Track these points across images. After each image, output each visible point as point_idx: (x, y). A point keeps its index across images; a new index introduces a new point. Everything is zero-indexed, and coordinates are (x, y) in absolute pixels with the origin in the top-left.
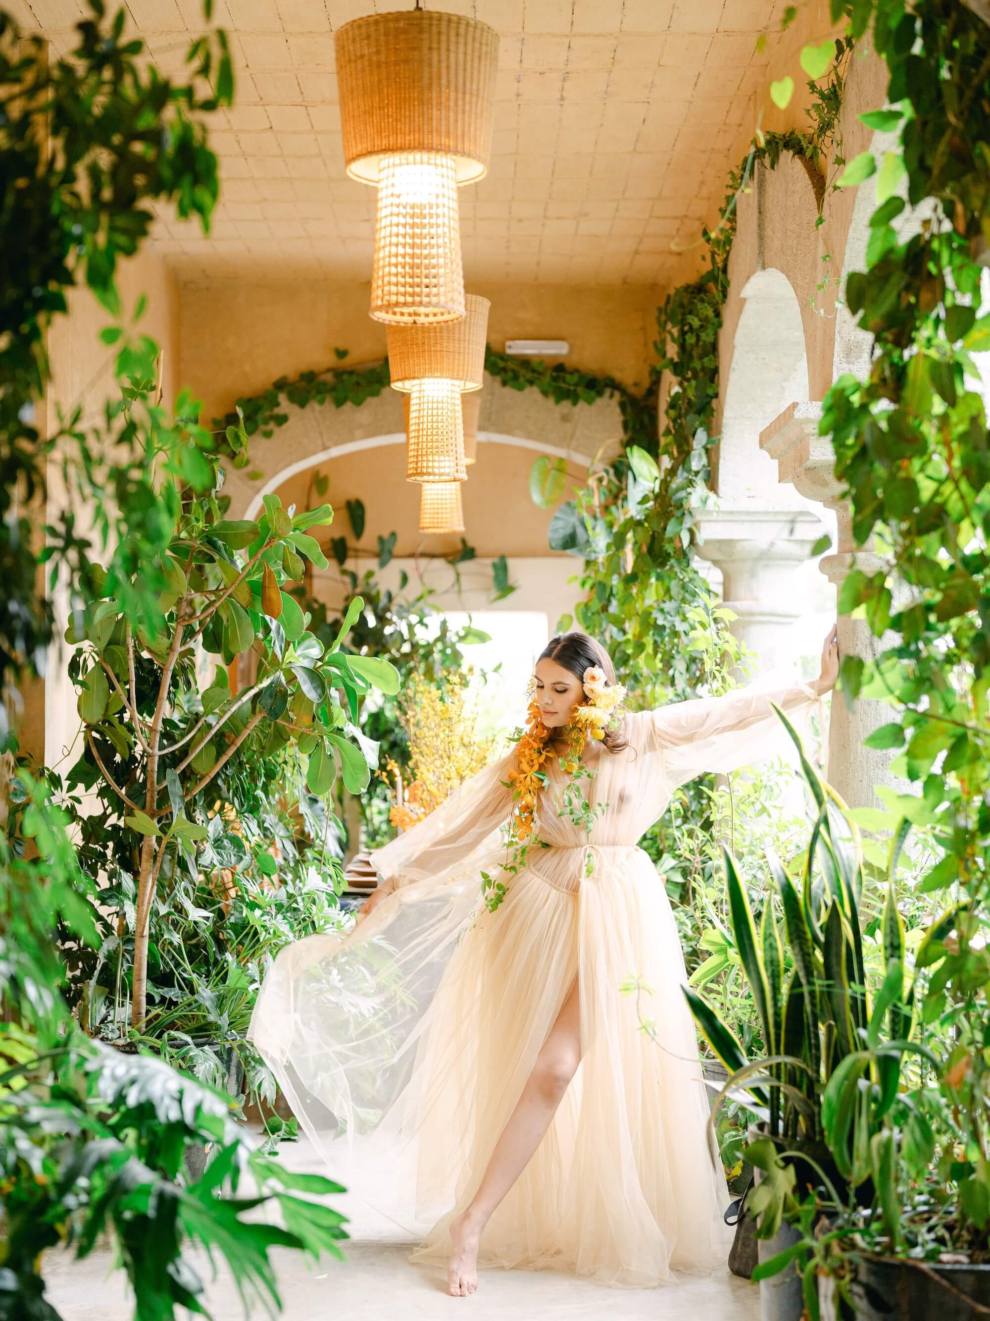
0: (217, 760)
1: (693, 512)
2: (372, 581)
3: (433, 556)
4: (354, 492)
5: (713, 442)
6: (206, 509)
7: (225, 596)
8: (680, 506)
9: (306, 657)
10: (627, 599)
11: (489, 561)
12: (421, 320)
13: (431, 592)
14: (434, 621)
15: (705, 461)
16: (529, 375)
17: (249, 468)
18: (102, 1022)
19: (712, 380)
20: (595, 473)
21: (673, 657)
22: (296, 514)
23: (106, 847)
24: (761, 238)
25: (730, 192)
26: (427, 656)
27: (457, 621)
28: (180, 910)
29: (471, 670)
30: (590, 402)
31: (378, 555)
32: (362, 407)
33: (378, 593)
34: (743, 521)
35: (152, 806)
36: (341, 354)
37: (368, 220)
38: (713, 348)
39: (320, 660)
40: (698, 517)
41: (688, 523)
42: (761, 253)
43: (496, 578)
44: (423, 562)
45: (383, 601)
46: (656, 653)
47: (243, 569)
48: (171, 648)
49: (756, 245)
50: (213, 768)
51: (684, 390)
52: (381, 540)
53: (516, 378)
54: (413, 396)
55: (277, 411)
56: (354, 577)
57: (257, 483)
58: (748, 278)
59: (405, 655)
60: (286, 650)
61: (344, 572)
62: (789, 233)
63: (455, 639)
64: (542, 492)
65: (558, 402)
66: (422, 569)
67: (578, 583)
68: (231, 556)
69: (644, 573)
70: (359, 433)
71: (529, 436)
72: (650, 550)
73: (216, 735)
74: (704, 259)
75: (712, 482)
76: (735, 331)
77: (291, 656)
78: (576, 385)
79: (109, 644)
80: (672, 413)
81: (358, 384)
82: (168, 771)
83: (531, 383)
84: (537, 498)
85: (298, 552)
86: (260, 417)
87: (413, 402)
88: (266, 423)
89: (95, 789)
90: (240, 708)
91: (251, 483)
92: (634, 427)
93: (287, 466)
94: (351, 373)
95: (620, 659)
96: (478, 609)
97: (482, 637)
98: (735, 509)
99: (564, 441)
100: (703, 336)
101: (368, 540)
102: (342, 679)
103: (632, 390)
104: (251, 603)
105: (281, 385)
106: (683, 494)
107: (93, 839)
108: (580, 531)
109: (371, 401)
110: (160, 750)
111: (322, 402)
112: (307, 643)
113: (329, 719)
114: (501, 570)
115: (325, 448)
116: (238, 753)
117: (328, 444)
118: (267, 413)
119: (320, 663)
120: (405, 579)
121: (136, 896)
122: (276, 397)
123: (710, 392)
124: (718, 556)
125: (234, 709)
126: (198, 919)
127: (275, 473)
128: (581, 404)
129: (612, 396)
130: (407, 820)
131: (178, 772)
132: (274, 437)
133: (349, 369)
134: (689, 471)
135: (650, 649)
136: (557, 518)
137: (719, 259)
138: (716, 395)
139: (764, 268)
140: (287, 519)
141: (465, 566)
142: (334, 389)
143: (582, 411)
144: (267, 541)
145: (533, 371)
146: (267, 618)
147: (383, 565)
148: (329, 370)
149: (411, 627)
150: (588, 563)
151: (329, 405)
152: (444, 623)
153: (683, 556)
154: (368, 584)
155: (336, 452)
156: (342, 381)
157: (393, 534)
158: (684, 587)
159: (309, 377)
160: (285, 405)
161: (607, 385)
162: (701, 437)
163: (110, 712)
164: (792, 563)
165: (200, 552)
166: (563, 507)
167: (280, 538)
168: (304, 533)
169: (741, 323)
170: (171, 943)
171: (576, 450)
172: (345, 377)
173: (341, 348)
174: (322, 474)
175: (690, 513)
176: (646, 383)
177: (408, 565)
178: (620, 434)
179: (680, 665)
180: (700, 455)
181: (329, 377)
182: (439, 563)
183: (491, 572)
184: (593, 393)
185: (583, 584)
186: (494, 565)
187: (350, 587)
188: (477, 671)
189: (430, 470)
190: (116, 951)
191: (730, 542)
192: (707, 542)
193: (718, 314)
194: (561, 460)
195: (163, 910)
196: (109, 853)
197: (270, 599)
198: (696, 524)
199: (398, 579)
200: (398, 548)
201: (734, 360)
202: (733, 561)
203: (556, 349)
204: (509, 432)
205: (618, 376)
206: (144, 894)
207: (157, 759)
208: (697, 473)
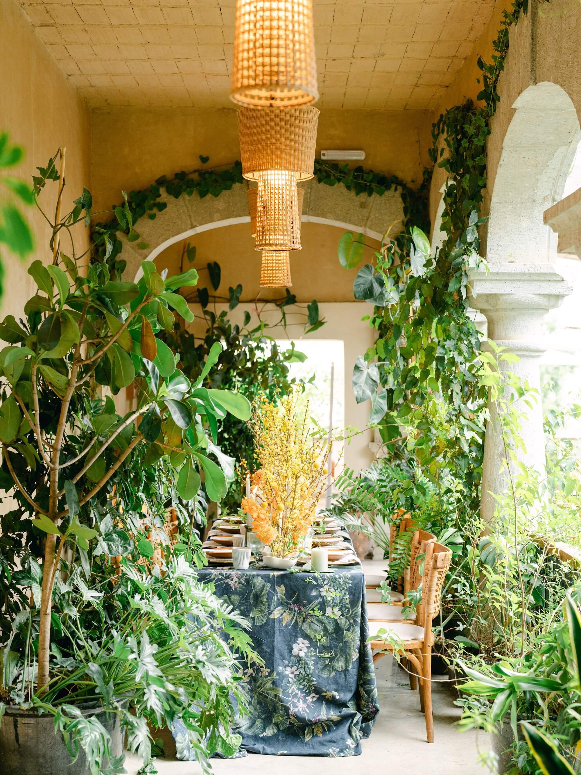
0: (108, 469)
1: (469, 273)
2: (225, 319)
3: (266, 301)
4: (213, 258)
5: (482, 221)
6: (99, 271)
7: (112, 342)
8: (458, 268)
9: (176, 391)
10: (414, 338)
11: (306, 305)
12: (277, 103)
13: (266, 325)
14: (267, 345)
15: (476, 235)
16: (338, 175)
17: (139, 240)
18: (14, 682)
19: (482, 175)
20: (385, 245)
21: (452, 382)
22: (168, 277)
23: (21, 536)
24: (533, 59)
25: (503, 27)
26: (264, 370)
27: (284, 346)
28: (76, 590)
29: (293, 381)
30: (381, 193)
31: (229, 301)
32: (218, 198)
33: (230, 326)
34: (505, 281)
35: (54, 510)
36: (204, 160)
37: (223, 60)
38: (483, 150)
39: (188, 393)
40: (472, 277)
41: (465, 281)
42: (533, 71)
43: (310, 316)
44: (260, 305)
45: (233, 332)
46: (437, 378)
47: (126, 320)
48: (69, 383)
49: (529, 64)
50: (104, 477)
51: (459, 182)
52: (231, 289)
53: (328, 176)
54: (260, 184)
55: (158, 200)
56: (213, 316)
57: (145, 251)
58: (521, 91)
59: (248, 369)
60: (160, 385)
61: (206, 313)
62: (563, 50)
63: (282, 358)
64: (347, 257)
65: (357, 194)
66: (259, 310)
67: (369, 322)
68: (117, 310)
69: (428, 318)
70: (217, 215)
71: (337, 218)
72: (433, 301)
73: (107, 449)
74: (478, 81)
75: (482, 251)
76: (504, 135)
77: (164, 392)
78: (371, 182)
79: (20, 380)
80: (449, 200)
81: (216, 181)
82: (66, 482)
83: (339, 180)
84: (343, 261)
85: (170, 308)
86: (146, 205)
87: (260, 189)
88: (151, 209)
89: (12, 492)
90: (124, 429)
91: (140, 251)
92: (412, 211)
93: (166, 239)
94: (211, 173)
95: (411, 382)
96: (298, 338)
97: (301, 357)
98: (500, 271)
99: (364, 222)
100: (475, 141)
101: (223, 290)
102: (205, 407)
103: (410, 185)
104: (133, 348)
105: (161, 181)
106: (460, 260)
107: (10, 530)
108: (376, 286)
109: (226, 193)
110: (60, 464)
111: (190, 194)
112: (176, 380)
113: (195, 440)
114: (314, 310)
115: (193, 227)
116: (124, 464)
117: (195, 223)
118: (152, 202)
119: (188, 395)
120: (248, 318)
121: (41, 580)
122: (158, 190)
123: (480, 183)
124: (485, 306)
125: (120, 430)
126: (91, 599)
127: (158, 244)
128: (375, 195)
129: (396, 189)
130: (255, 508)
131: (75, 482)
132: (156, 220)
133: (210, 170)
134: (465, 242)
135: (432, 375)
136: (359, 276)
137: (491, 82)
138: (485, 186)
139: (535, 83)
140: (160, 281)
141: (288, 308)
142: (199, 184)
143: (375, 200)
144: (145, 298)
145: (341, 172)
146: (145, 360)
147: (232, 307)
148: (195, 171)
149: (251, 350)
150: (378, 308)
151: (195, 196)
152: (275, 347)
153: (460, 305)
154: (222, 321)
155: (200, 229)
156: (205, 179)
157: (240, 286)
158: (460, 330)
159: (181, 176)
160: (164, 196)
161: (393, 182)
162: (474, 218)
163: (22, 434)
164: (540, 311)
165: (92, 307)
166: (363, 268)
167: (155, 296)
168: (175, 292)
169: (509, 129)
170: (70, 617)
171: (370, 228)
172: (207, 176)
173: (205, 156)
174: (191, 246)
175: (466, 274)
176: (420, 179)
177: (250, 307)
178: (401, 217)
179: (456, 387)
180: (473, 231)
181: (195, 177)
182: (271, 306)
183: (307, 312)
184: (383, 188)
185: (374, 322)
186: (309, 307)
187: (210, 323)
188: (298, 382)
189: (271, 242)
190: (26, 624)
191: (495, 296)
192: (479, 296)
193: (487, 125)
194: (361, 235)
195: (65, 588)
196: (24, 540)
197: (147, 345)
198: (471, 282)
199: (243, 318)
200: (243, 296)
201: (502, 159)
202: (497, 310)
203: (358, 156)
204: (323, 216)
205: (400, 175)
206: (48, 578)
207: (57, 472)
208: (470, 244)
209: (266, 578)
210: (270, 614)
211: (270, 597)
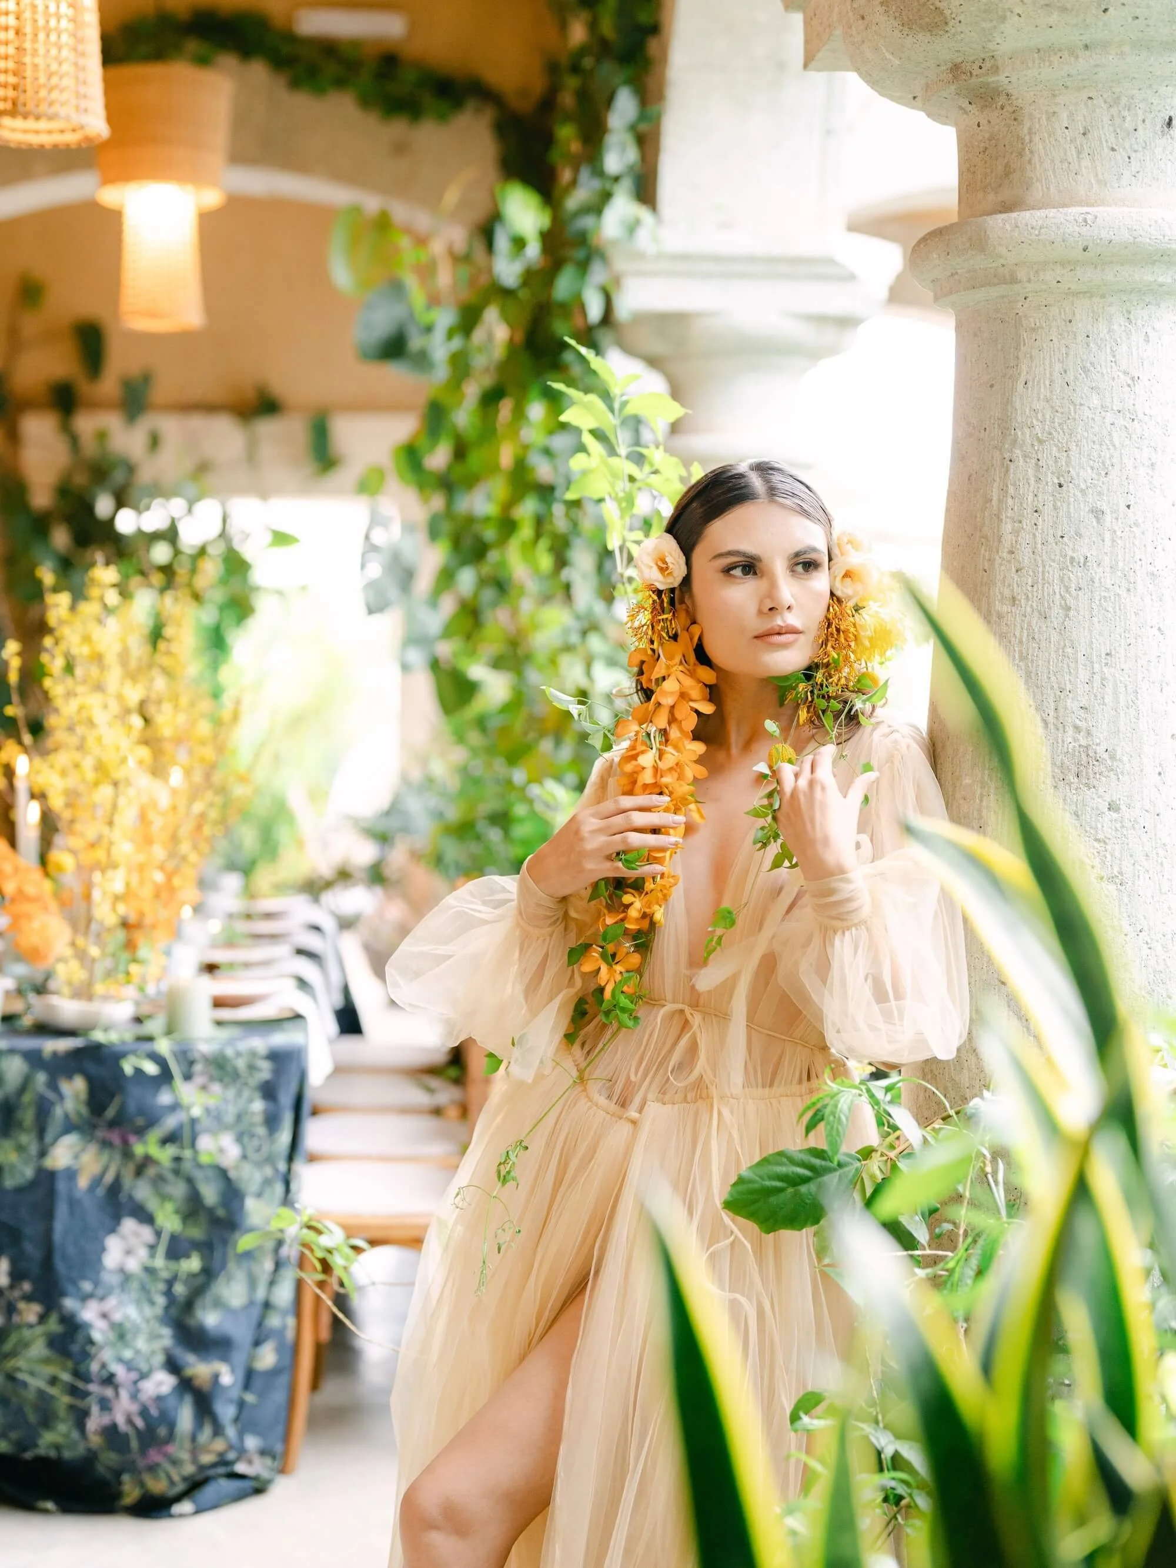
1: (609, 253)
5: (649, 117)
8: (583, 241)
15: (632, 155)
16: (337, 71)
21: (571, 546)
30: (442, 117)
34: (706, 275)
40: (620, 264)
41: (598, 275)
46: (538, 535)
52: (127, 383)
53: (313, 74)
64: (352, 268)
65: (386, 118)
75: (646, 191)
78: (417, 89)
83: (341, 83)
84: (340, 276)
98: (691, 250)
101: (109, 385)
106: (589, 220)
108: (411, 332)
120: (155, 441)
124: (657, 347)
128: (427, 123)
129: (479, 111)
134: (599, 172)
136: (371, 307)
138: (655, 26)
143: (428, 135)
145: (344, 64)
157: (147, 375)
161: (470, 93)
162: (625, 105)
164: (798, 362)
166: (384, 288)
174: (35, 280)
175: (603, 254)
176: (539, 85)
179: (581, 561)
180: (623, 144)
184: (447, 105)
191: (681, 319)
192: (636, 318)
198: (617, 280)
199: (145, 442)
202: (688, 357)
208: (616, 179)
209: (34, 1058)
210: (43, 1153)
211: (43, 1110)
